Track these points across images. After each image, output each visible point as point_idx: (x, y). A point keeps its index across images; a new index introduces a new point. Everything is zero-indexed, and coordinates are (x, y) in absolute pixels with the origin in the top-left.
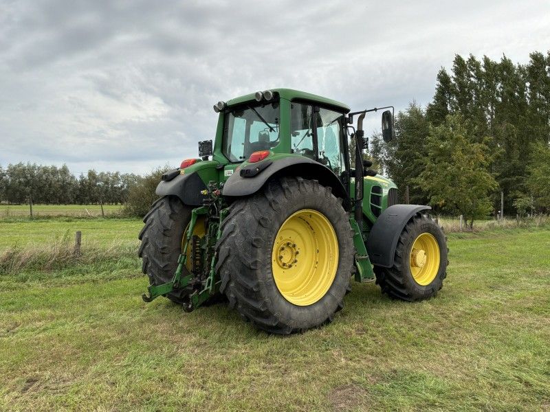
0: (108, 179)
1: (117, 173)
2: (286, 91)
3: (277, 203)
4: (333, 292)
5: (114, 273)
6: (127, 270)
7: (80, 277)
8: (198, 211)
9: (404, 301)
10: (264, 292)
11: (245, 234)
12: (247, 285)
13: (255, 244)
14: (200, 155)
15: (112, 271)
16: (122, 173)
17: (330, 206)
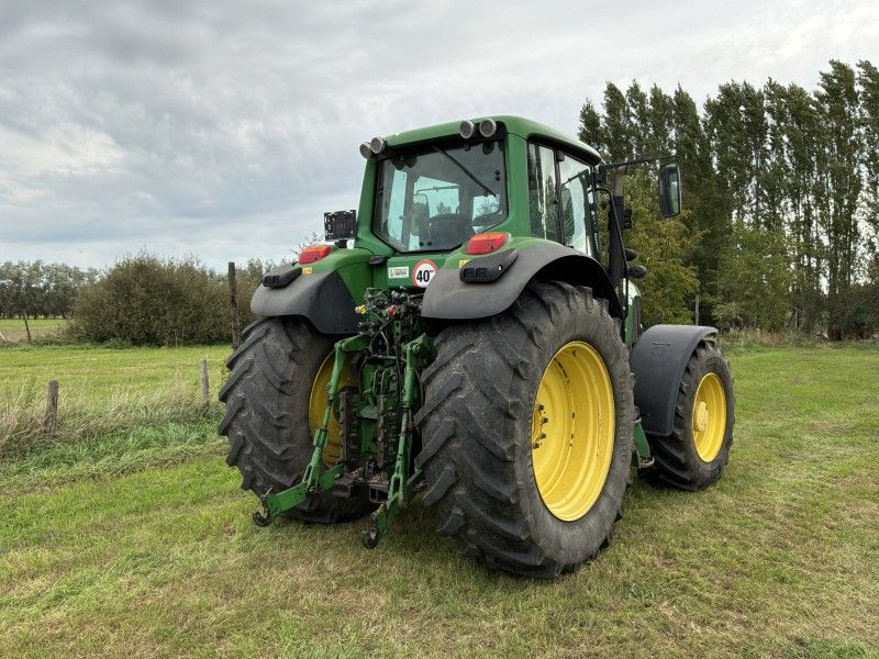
0: (19, 274)
1: (38, 263)
2: (516, 121)
3: (541, 333)
4: (611, 490)
5: (126, 458)
6: (151, 450)
7: (63, 471)
8: (347, 346)
9: (684, 490)
10: (525, 503)
11: (488, 394)
12: (499, 493)
13: (511, 412)
14: (327, 238)
15: (120, 455)
16: (47, 263)
17: (606, 334)
